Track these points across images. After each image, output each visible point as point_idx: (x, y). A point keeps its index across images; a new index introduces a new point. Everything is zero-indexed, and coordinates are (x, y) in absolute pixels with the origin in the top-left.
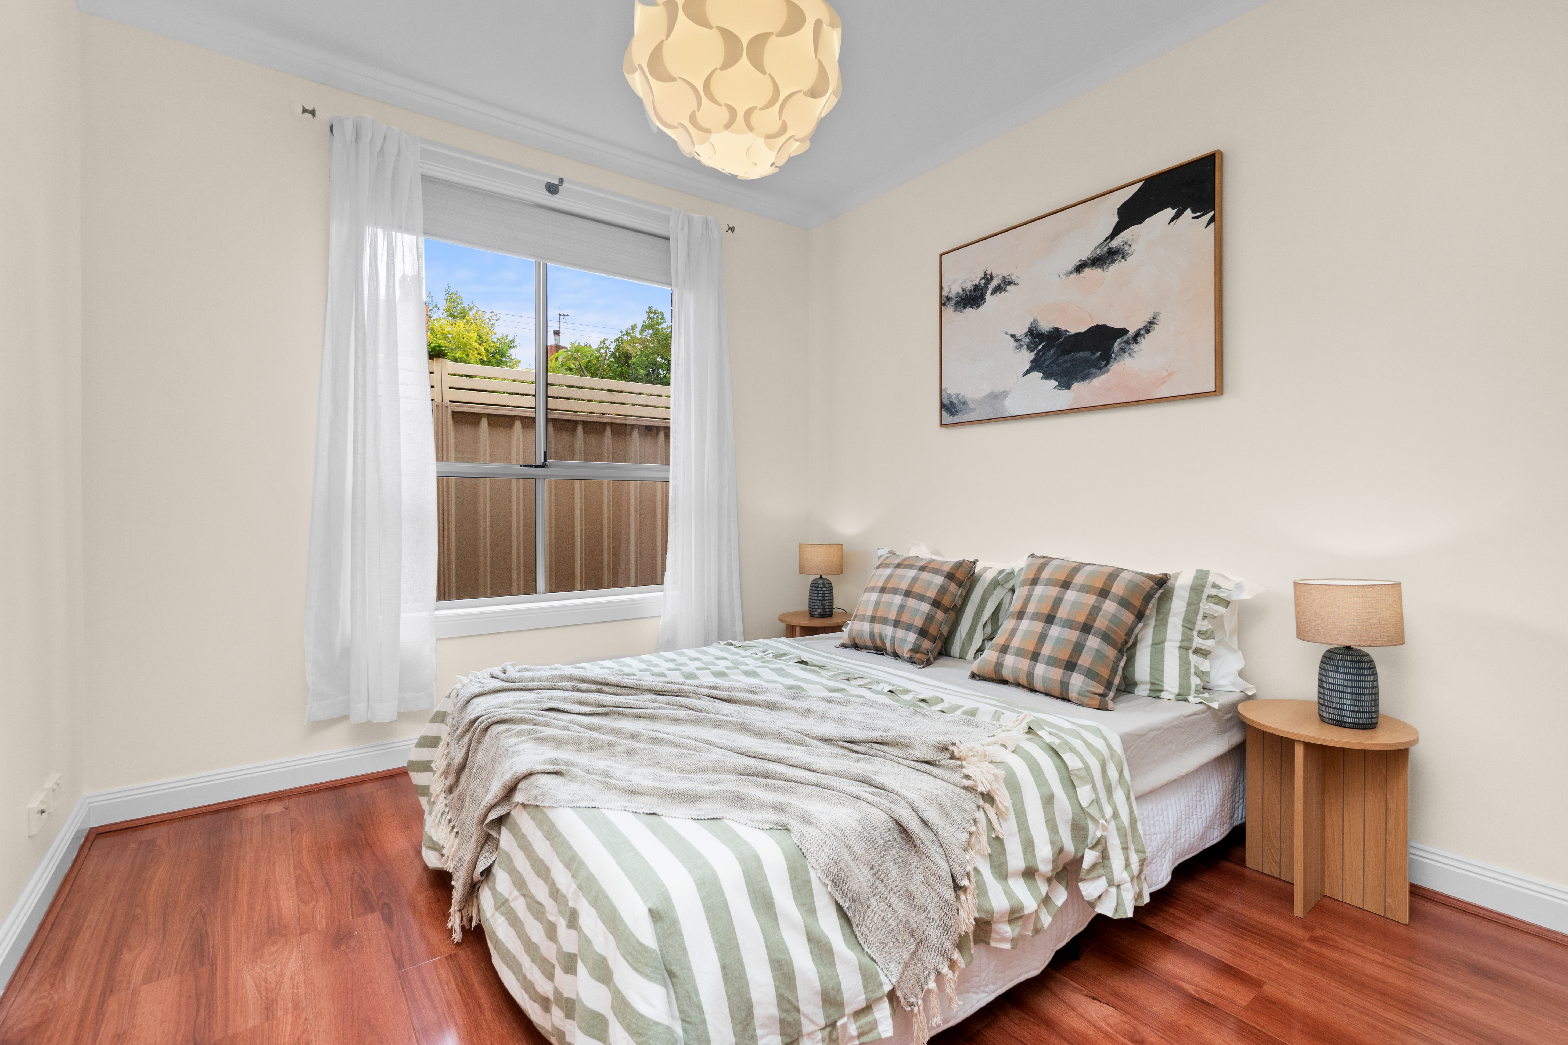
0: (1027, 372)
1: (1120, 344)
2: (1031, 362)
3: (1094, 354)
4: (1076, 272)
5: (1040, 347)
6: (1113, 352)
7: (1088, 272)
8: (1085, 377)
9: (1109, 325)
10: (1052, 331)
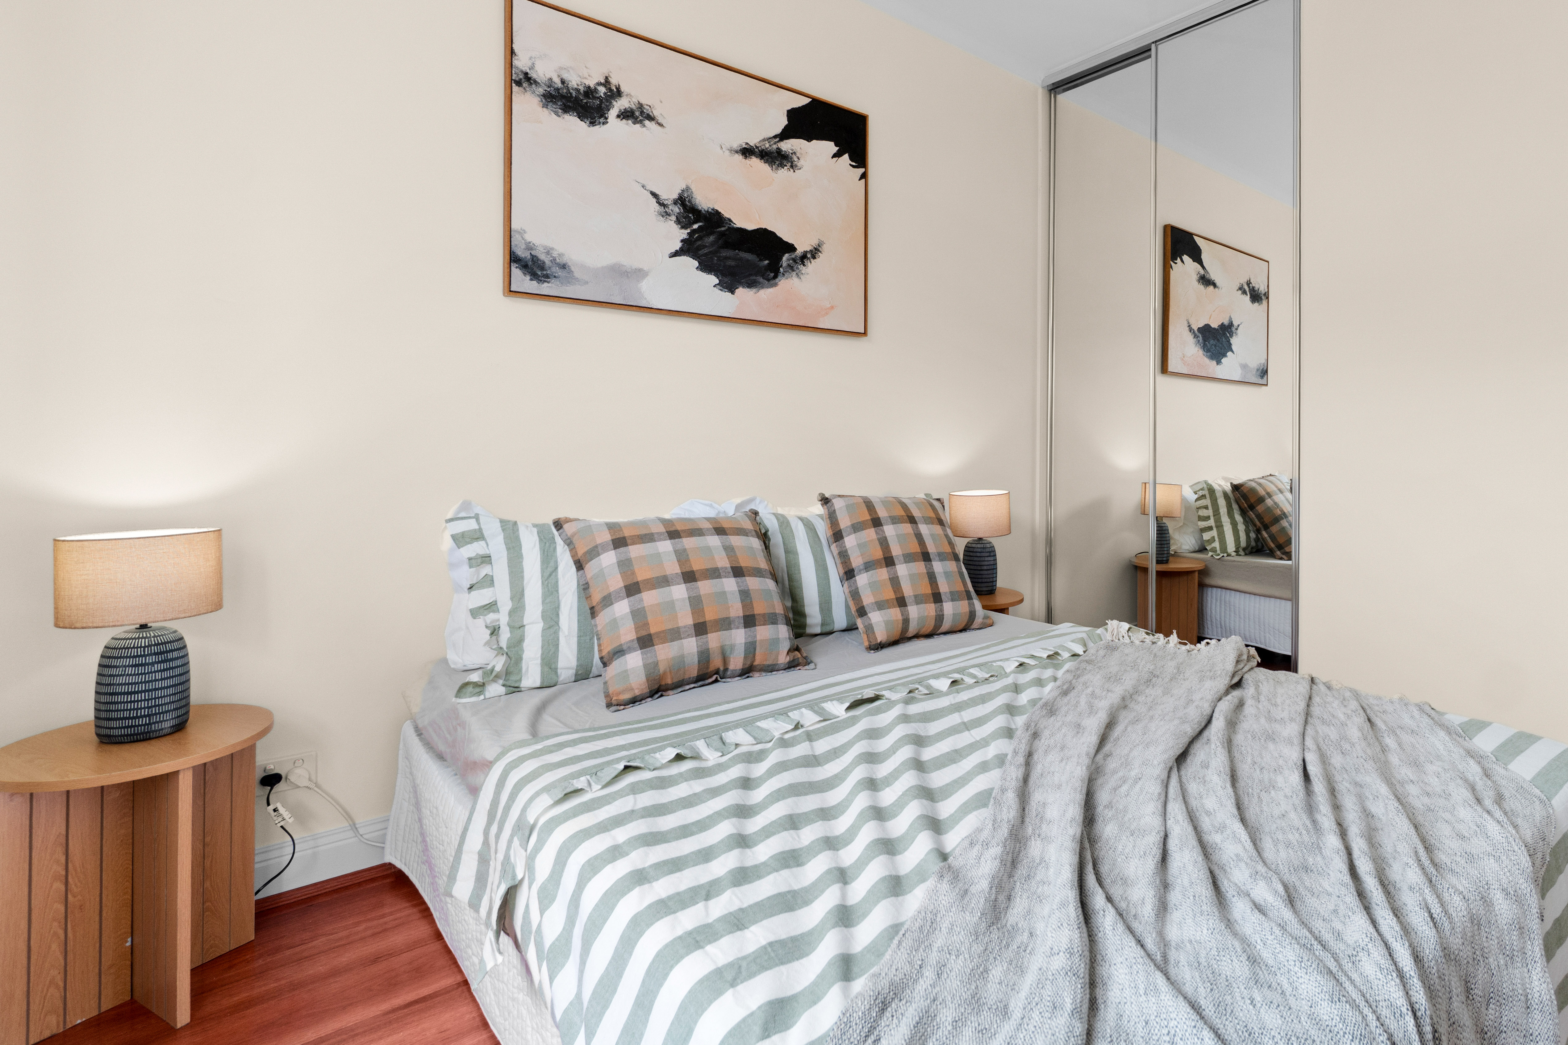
0: (675, 254)
1: (788, 260)
2: (682, 241)
3: (761, 260)
4: (742, 155)
5: (696, 226)
6: (781, 266)
7: (755, 161)
8: (751, 285)
9: (778, 234)
10: (711, 213)
